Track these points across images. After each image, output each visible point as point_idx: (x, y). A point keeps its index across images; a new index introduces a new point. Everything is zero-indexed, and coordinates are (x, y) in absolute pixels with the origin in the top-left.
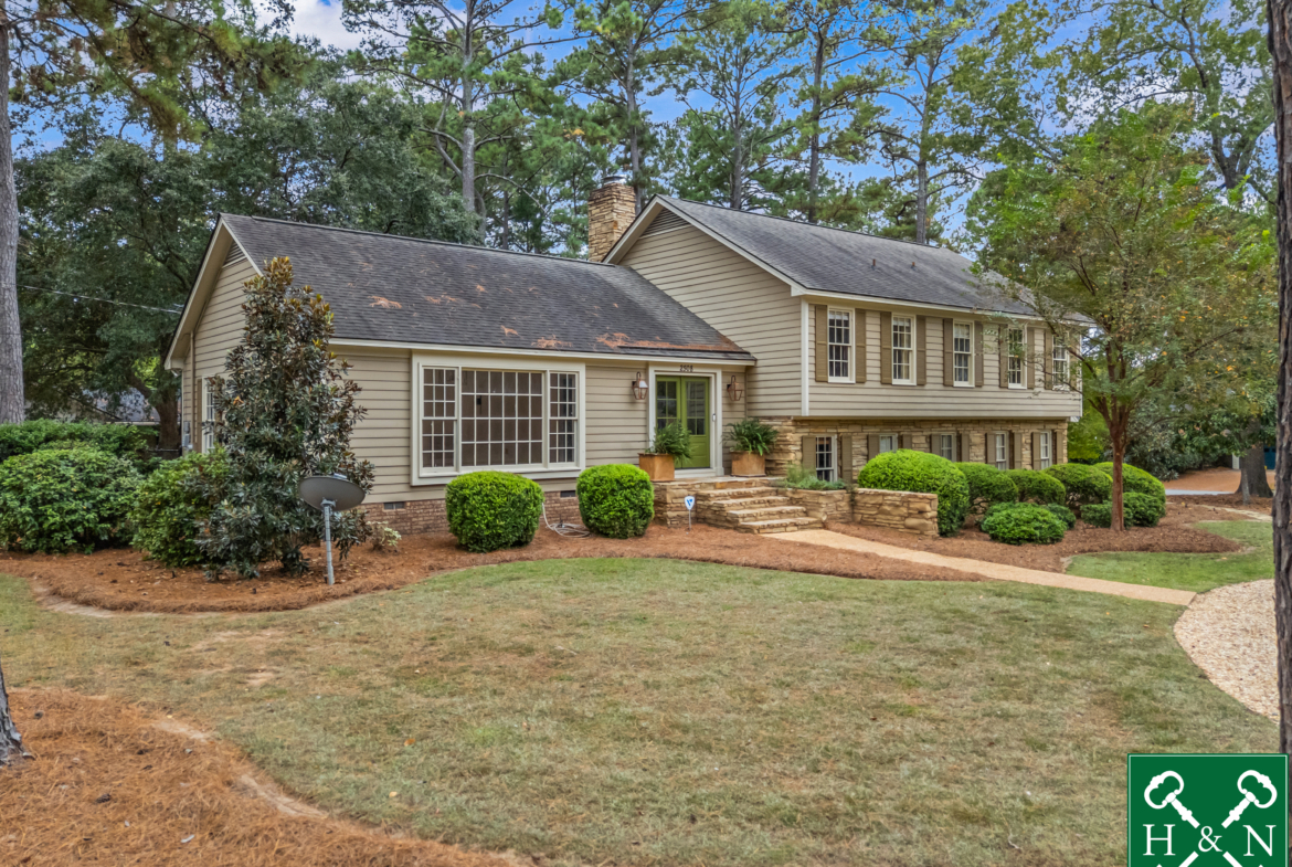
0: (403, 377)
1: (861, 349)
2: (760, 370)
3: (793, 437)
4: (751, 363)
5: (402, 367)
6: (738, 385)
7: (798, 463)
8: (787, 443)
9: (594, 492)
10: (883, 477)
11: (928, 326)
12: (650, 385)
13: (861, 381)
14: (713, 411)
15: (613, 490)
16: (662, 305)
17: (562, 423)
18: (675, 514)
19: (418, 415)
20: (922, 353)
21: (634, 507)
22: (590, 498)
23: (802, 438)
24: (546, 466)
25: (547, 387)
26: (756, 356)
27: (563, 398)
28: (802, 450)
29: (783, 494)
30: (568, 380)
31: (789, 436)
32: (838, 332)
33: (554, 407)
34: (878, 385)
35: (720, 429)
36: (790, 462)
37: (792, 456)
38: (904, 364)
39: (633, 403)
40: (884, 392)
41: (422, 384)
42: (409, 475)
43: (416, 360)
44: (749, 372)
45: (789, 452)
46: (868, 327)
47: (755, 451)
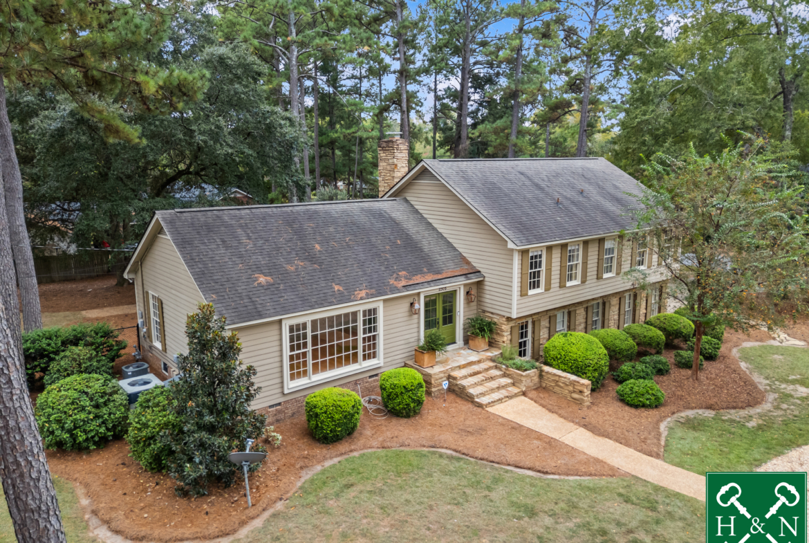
0: (277, 332)
1: (549, 270)
2: (486, 283)
3: (506, 327)
4: (482, 279)
5: (276, 327)
6: (474, 292)
7: (509, 342)
8: (502, 331)
9: (391, 393)
10: (559, 357)
11: (590, 246)
12: (421, 306)
13: (548, 289)
14: (458, 310)
15: (402, 393)
16: (426, 233)
17: (369, 337)
18: (436, 389)
19: (287, 353)
20: (585, 263)
21: (414, 401)
22: (388, 396)
23: (511, 327)
24: (360, 365)
25: (361, 318)
26: (485, 274)
27: (370, 323)
28: (511, 334)
29: (500, 369)
30: (373, 311)
31: (504, 327)
32: (535, 263)
33: (364, 330)
34: (558, 289)
35: (462, 322)
36: (504, 342)
37: (505, 339)
38: (574, 272)
39: (410, 315)
40: (561, 292)
41: (288, 335)
42: (282, 387)
43: (284, 323)
44: (480, 284)
45: (503, 336)
46: (553, 256)
47: (483, 336)
